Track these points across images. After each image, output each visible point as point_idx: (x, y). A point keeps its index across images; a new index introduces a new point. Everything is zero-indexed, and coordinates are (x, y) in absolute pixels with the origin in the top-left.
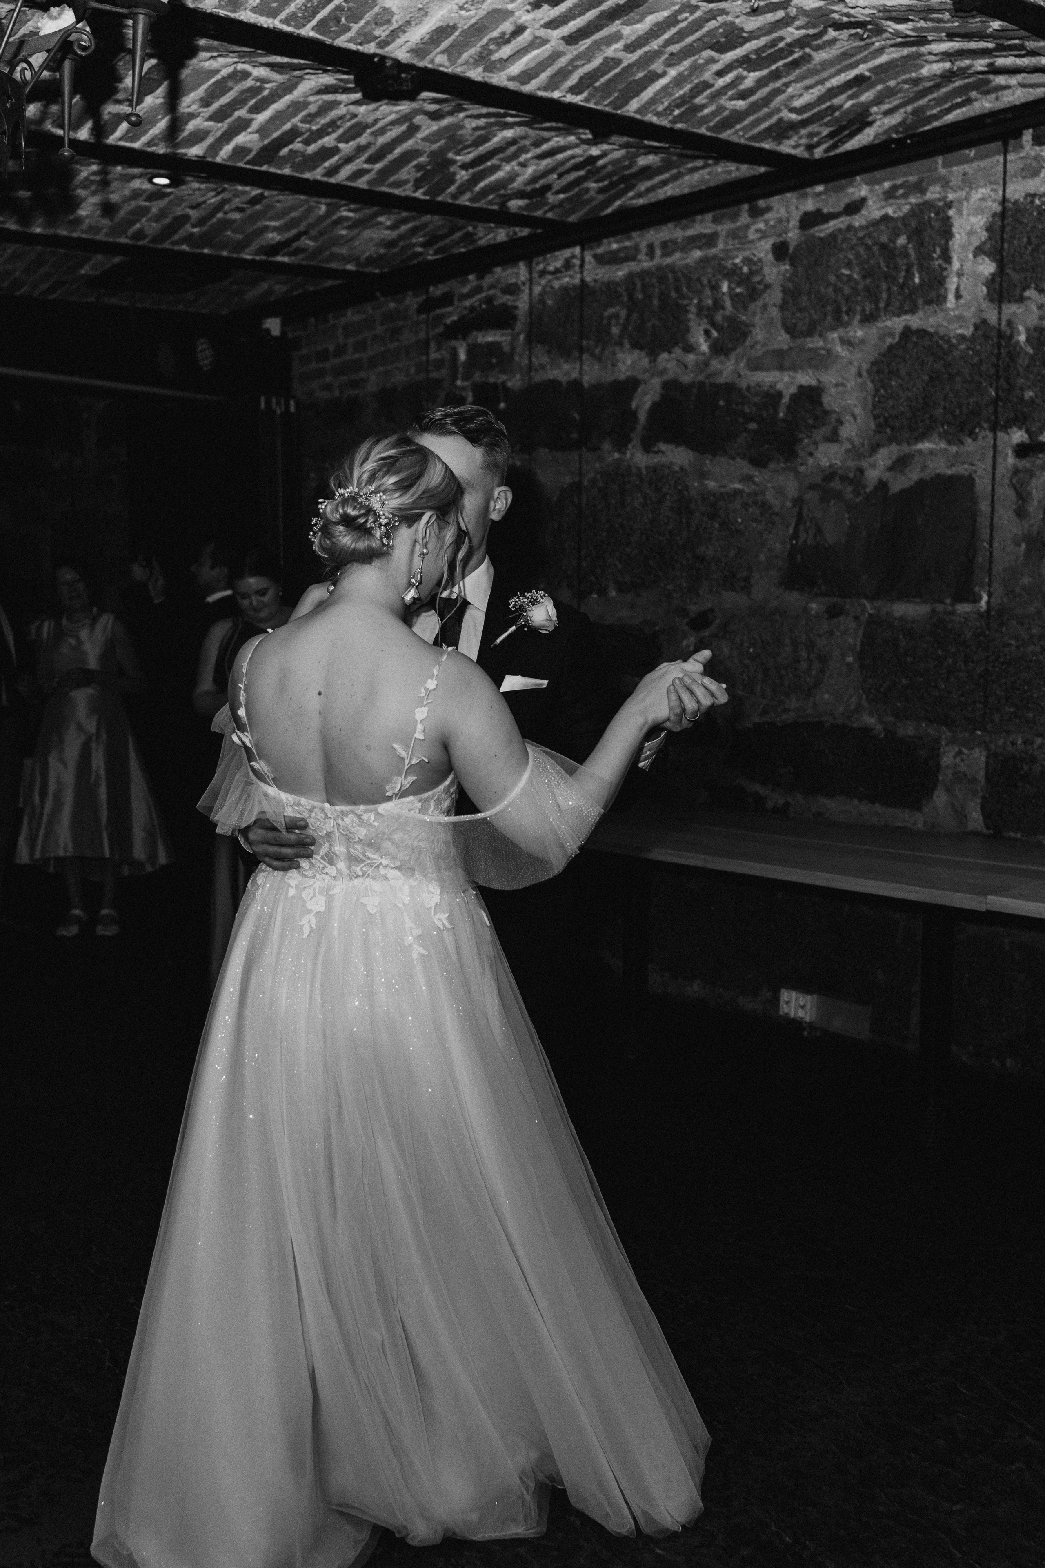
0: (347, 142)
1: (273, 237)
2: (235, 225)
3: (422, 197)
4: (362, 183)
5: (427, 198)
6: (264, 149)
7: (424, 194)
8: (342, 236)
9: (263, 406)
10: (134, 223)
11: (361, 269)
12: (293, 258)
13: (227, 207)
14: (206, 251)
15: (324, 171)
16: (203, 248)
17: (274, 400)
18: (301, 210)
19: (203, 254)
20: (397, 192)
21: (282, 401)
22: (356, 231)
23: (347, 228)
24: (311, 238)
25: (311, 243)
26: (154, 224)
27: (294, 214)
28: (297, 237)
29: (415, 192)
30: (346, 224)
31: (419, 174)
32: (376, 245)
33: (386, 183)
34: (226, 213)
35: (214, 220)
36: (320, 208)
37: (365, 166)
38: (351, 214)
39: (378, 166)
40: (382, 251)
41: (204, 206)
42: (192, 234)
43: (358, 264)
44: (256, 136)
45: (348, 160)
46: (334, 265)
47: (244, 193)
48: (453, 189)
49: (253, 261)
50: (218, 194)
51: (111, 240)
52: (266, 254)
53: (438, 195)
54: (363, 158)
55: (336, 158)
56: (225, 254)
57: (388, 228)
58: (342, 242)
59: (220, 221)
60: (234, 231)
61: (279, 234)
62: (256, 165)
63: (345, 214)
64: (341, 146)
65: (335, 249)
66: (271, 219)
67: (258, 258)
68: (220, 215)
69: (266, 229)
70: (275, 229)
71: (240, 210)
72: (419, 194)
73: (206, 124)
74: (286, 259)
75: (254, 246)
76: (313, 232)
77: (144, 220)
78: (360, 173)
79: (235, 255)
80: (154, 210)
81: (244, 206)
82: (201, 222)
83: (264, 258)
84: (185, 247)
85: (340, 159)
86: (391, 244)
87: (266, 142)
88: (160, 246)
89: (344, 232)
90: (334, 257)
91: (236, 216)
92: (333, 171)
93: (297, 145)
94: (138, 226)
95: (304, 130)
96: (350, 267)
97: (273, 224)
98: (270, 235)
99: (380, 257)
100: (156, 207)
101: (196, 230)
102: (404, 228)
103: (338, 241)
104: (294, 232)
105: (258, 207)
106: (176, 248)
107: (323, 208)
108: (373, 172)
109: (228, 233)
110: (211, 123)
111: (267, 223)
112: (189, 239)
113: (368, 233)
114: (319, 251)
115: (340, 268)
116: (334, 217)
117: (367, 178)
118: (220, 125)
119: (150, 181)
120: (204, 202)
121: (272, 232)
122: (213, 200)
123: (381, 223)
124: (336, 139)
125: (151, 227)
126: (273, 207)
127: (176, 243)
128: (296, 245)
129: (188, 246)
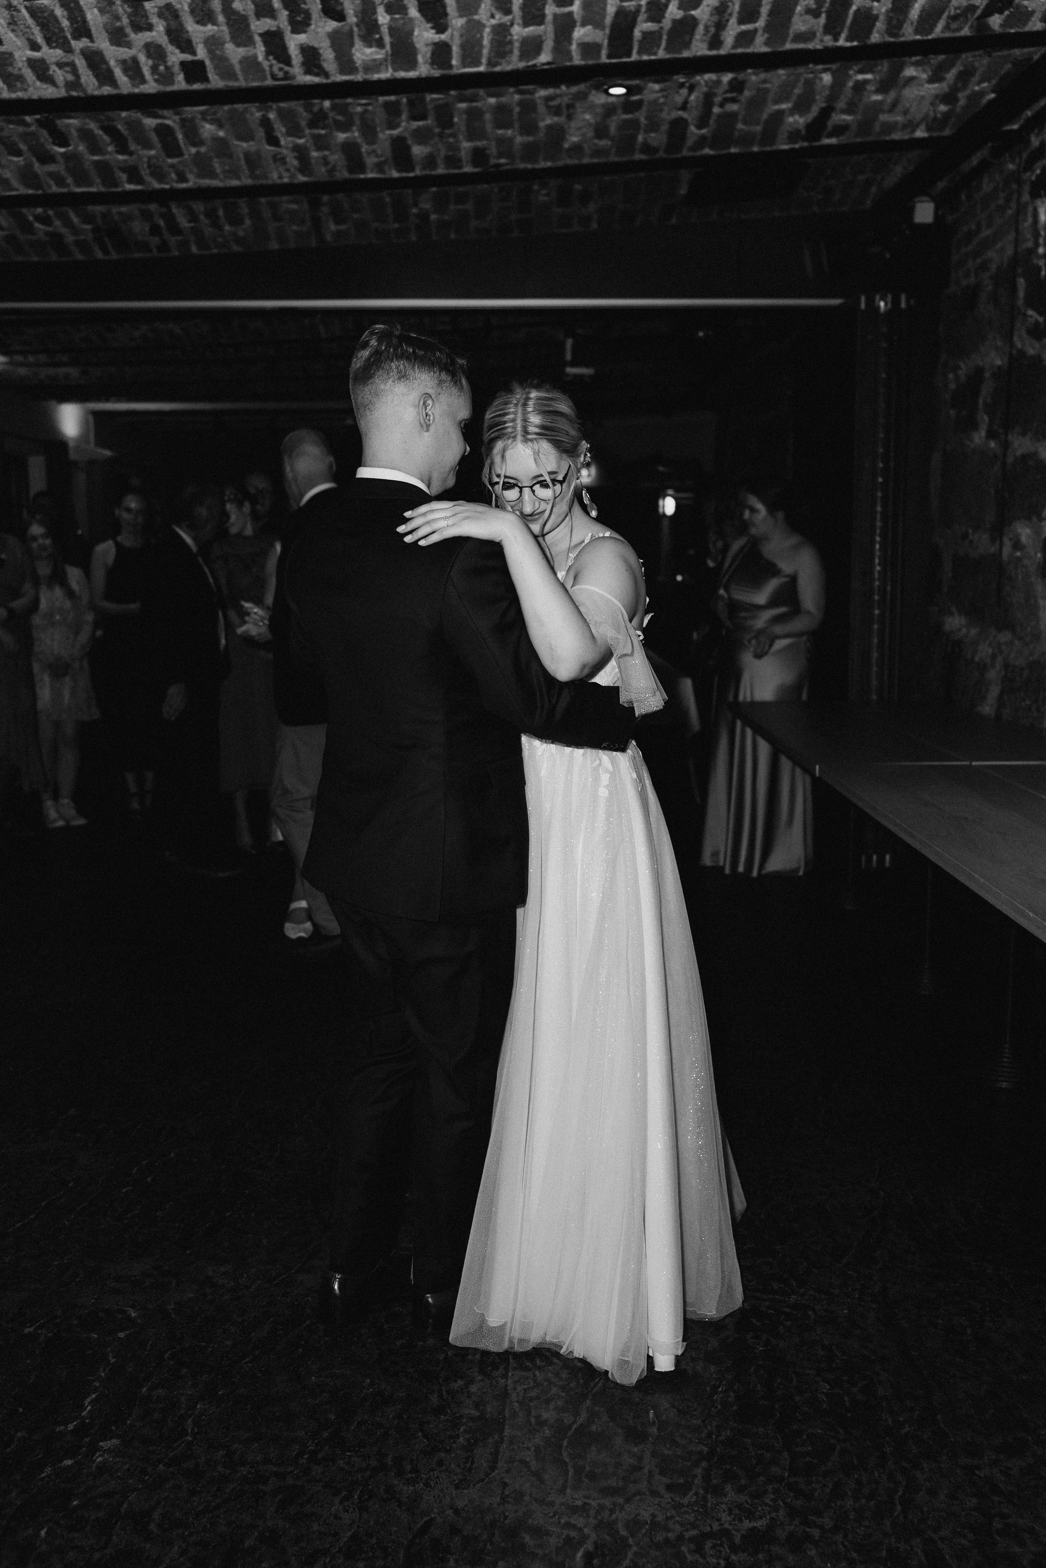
0: (695, 7)
1: (798, 121)
2: (740, 117)
3: (848, 44)
4: (760, 46)
5: (855, 43)
6: (612, 38)
7: (848, 39)
8: (880, 103)
9: (863, 306)
10: (634, 137)
11: (935, 134)
12: (841, 138)
13: (718, 99)
14: (733, 150)
15: (705, 46)
16: (729, 147)
17: (878, 297)
18: (800, 84)
19: (730, 154)
20: (810, 46)
21: (889, 297)
22: (892, 94)
23: (877, 91)
24: (843, 112)
25: (848, 118)
26: (653, 135)
27: (797, 91)
28: (826, 112)
29: (836, 39)
30: (871, 88)
31: (823, 20)
32: (932, 104)
33: (790, 39)
34: (722, 105)
35: (713, 117)
36: (821, 79)
37: (744, 27)
38: (869, 76)
39: (761, 23)
40: (943, 108)
41: (689, 106)
42: (703, 138)
43: (928, 129)
44: (590, 27)
45: (720, 26)
46: (896, 136)
47: (718, 82)
48: (880, 25)
49: (792, 150)
50: (692, 88)
51: (625, 159)
52: (804, 139)
53: (868, 37)
54: (733, 21)
55: (701, 28)
56: (755, 149)
57: (931, 81)
58: (886, 108)
59: (719, 116)
60: (745, 123)
61: (801, 116)
62: (620, 58)
63: (860, 77)
64: (693, 12)
65: (884, 117)
66: (776, 102)
67: (797, 146)
68: (716, 110)
69: (780, 114)
70: (792, 112)
71: (734, 100)
72: (842, 42)
73: (527, 30)
74: (833, 141)
75: (783, 134)
76: (841, 104)
77: (642, 132)
78: (745, 38)
79: (768, 149)
80: (643, 120)
81: (729, 95)
82: (702, 122)
83: (805, 144)
84: (707, 151)
85: (707, 28)
86: (949, 98)
87: (607, 31)
88: (679, 156)
89: (878, 97)
90: (890, 127)
91: (734, 107)
92: (715, 42)
93: (643, 26)
94: (640, 138)
95: (633, 9)
96: (920, 133)
97: (784, 106)
98: (791, 119)
99: (947, 116)
100: (641, 116)
101: (704, 131)
102: (951, 75)
103: (877, 108)
104: (815, 111)
105: (747, 93)
106: (698, 153)
107: (827, 78)
108: (760, 32)
109: (740, 126)
110: (531, 28)
111: (777, 107)
112: (702, 142)
113: (910, 93)
114: (865, 126)
115: (906, 137)
116: (850, 84)
117: (760, 39)
118: (542, 27)
119: (606, 92)
120: (686, 102)
121: (792, 115)
122: (693, 97)
123: (912, 79)
124: (679, 8)
125: (658, 139)
126: (767, 91)
127: (691, 149)
128: (830, 124)
129: (711, 148)
